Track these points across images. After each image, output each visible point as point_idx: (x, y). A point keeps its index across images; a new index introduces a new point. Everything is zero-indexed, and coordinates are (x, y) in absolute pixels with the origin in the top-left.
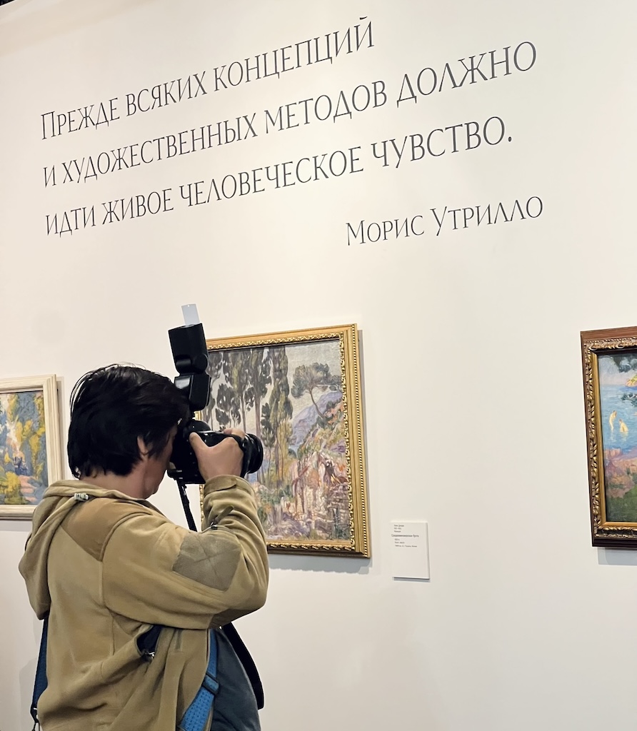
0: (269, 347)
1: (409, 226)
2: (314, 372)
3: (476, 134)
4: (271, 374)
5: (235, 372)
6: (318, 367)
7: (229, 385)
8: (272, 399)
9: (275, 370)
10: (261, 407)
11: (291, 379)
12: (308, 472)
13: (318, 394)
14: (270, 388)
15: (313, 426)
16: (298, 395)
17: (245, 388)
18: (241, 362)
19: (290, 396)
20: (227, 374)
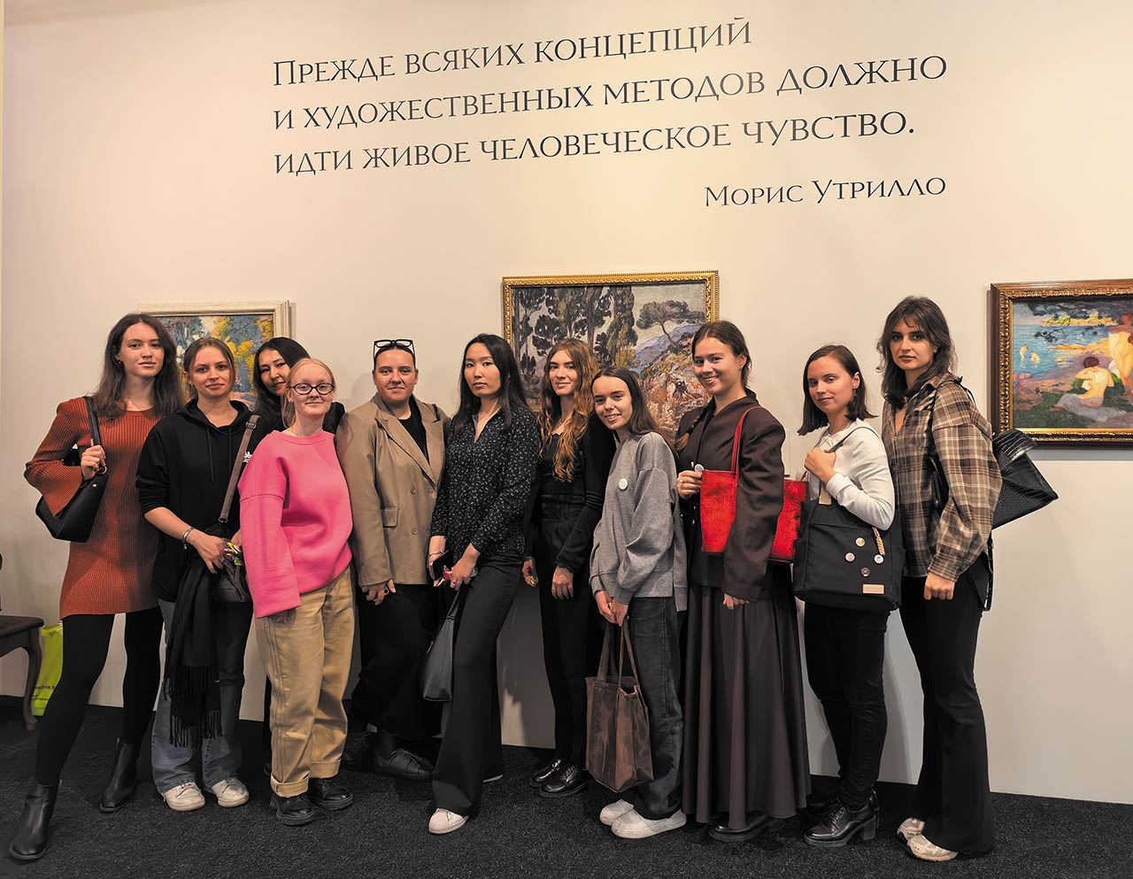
0: (610, 286)
1: (784, 194)
2: (668, 308)
3: (872, 124)
4: (611, 308)
5: (562, 306)
6: (672, 304)
8: (611, 329)
10: (595, 336)
11: (637, 315)
12: (653, 390)
14: (609, 321)
15: (663, 353)
16: (647, 326)
17: (575, 319)
20: (552, 307)
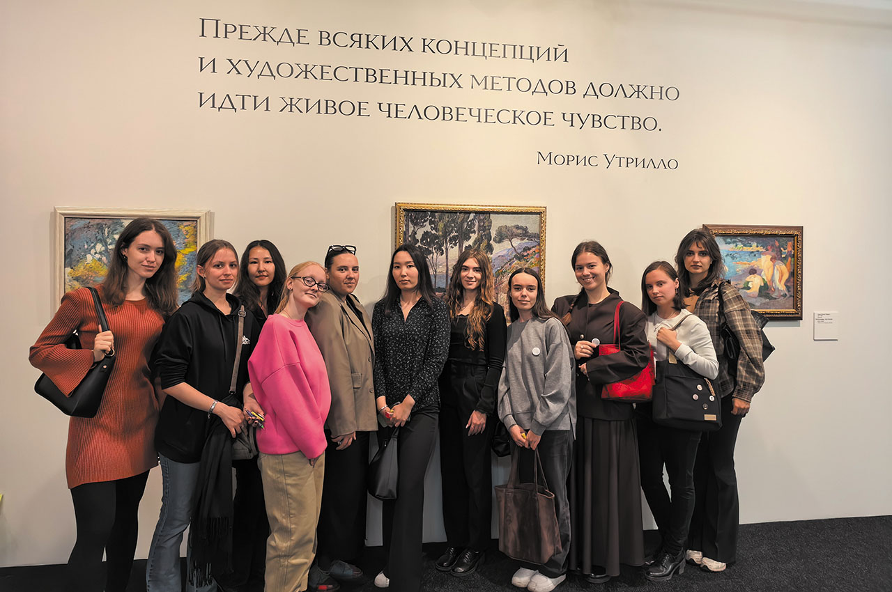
1: (587, 161)
2: (514, 230)
3: (638, 123)
4: (476, 228)
5: (441, 225)
6: (518, 227)
7: (434, 232)
8: (475, 242)
9: (479, 226)
10: (464, 246)
11: (493, 233)
13: (516, 242)
14: (474, 237)
15: (510, 260)
16: (500, 241)
17: (449, 235)
18: (447, 219)
19: (492, 242)
20: (433, 226)
